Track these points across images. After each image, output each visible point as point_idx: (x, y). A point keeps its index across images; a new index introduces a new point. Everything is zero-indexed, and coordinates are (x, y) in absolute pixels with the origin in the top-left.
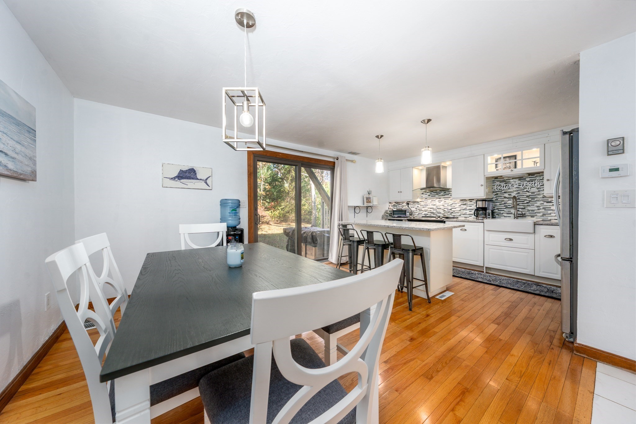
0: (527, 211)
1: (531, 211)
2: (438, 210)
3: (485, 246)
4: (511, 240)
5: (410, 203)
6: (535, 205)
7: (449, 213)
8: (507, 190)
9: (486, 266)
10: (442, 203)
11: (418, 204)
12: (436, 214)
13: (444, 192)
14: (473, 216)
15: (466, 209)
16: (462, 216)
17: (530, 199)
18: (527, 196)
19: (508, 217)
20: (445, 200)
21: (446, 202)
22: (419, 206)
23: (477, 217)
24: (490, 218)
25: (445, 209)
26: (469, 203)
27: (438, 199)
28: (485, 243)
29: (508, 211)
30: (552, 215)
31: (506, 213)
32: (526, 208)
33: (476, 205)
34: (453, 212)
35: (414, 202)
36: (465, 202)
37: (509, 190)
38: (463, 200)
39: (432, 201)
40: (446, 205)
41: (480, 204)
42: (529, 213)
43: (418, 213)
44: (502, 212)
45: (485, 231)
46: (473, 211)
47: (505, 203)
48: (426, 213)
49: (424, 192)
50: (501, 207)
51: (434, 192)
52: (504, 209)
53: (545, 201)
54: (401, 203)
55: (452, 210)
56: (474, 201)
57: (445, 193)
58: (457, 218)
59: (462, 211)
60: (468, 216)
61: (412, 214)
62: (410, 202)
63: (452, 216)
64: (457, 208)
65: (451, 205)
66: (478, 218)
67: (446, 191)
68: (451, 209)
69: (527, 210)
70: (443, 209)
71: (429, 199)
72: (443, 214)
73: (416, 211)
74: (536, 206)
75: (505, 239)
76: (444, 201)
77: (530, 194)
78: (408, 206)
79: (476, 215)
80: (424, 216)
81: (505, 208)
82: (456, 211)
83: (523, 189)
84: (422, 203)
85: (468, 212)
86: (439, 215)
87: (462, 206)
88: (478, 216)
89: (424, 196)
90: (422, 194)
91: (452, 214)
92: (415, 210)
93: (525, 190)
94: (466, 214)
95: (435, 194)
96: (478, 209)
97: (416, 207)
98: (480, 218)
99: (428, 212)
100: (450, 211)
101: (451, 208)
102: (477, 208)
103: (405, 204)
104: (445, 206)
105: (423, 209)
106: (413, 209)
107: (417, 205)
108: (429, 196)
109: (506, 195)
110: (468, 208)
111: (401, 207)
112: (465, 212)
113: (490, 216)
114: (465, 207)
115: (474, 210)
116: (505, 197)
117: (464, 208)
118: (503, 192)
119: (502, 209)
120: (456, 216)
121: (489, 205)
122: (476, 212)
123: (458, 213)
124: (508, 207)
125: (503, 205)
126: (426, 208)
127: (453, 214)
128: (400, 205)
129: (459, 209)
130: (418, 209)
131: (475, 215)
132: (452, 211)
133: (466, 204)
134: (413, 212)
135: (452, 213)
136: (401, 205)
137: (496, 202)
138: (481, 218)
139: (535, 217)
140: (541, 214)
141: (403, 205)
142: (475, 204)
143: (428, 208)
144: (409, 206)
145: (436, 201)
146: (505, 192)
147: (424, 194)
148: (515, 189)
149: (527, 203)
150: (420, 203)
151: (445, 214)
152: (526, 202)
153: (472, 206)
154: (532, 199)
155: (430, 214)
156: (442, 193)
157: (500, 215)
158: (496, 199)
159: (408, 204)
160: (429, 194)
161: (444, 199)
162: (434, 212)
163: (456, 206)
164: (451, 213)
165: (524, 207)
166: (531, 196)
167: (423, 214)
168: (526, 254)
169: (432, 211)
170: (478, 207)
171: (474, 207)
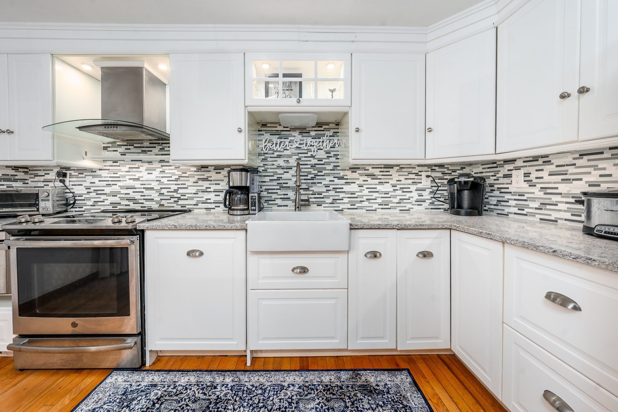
0: (312, 194)
1: (318, 194)
2: (146, 192)
3: (250, 292)
4: (304, 270)
5: (68, 172)
6: (323, 183)
7: (173, 200)
8: (283, 152)
9: (252, 346)
10: (156, 174)
11: (94, 176)
12: (140, 201)
13: (161, 147)
14: (222, 206)
15: (208, 190)
16: (200, 205)
17: (316, 172)
18: (313, 166)
19: (284, 206)
20: (164, 168)
21: (166, 171)
22: (96, 180)
23: (230, 209)
24: (255, 210)
25: (163, 191)
26: (213, 175)
27: (146, 165)
28: (249, 287)
29: (284, 195)
30: (346, 200)
31: (280, 198)
32: (311, 189)
33: (229, 182)
34: (182, 197)
35: (82, 171)
36: (206, 175)
37: (286, 152)
38: (203, 169)
39: (130, 170)
40: (165, 180)
41: (237, 179)
42: (314, 198)
43: (93, 200)
44: (274, 196)
45: (248, 253)
46: (222, 195)
47: (279, 178)
48: (116, 199)
49: (110, 145)
50: (273, 186)
51: (135, 145)
52: (277, 189)
53: (336, 175)
54: (40, 173)
55: (179, 192)
56: (224, 172)
57: (162, 149)
58: (190, 211)
59: (200, 195)
60: (213, 206)
61: (74, 203)
62: (68, 169)
63: (179, 208)
64: (189, 188)
65: (176, 180)
66: (231, 212)
67: (164, 145)
68: (176, 191)
69: (311, 192)
70: (157, 191)
71: (122, 162)
72: (157, 202)
73: (88, 196)
74: (324, 185)
75: (293, 270)
76: (161, 170)
77: (316, 161)
78: (63, 182)
79: (227, 203)
80: (110, 208)
81: (278, 187)
82: (187, 195)
83: (306, 151)
84: (104, 174)
85: (212, 197)
86: (148, 204)
87: (200, 183)
88: (233, 208)
89: (107, 154)
90: (105, 148)
91: (179, 203)
92: (85, 192)
93: (309, 154)
94: (208, 201)
95: (139, 150)
96: (231, 191)
97: (87, 184)
98: (235, 213)
99: (122, 199)
100: (175, 195)
101: (176, 187)
102: (231, 187)
103: (52, 175)
104: (163, 183)
105: (108, 190)
106: (78, 190)
107: (89, 179)
108: (123, 154)
109: (281, 162)
110: (213, 188)
111: (42, 184)
112: (206, 196)
113: (255, 206)
114: (206, 184)
115: (225, 191)
116: (279, 167)
117: (204, 188)
118: (276, 154)
119: (274, 189)
120: (187, 207)
121: (252, 180)
122: (228, 197)
123: (192, 198)
124: (284, 185)
125: (275, 183)
126: (115, 188)
127: (181, 202)
128: (37, 179)
129: (193, 190)
130: (92, 189)
131: (225, 206)
132: (179, 196)
133: (210, 179)
134: (77, 198)
135: (179, 198)
136: (42, 179)
137: (264, 176)
138: (239, 213)
139: (323, 205)
140: (330, 200)
141: (47, 177)
142: (226, 180)
143: (122, 187)
144: (67, 180)
145: (141, 169)
146: (279, 156)
147: (109, 149)
148: (294, 151)
149: (312, 179)
150: (99, 173)
151: (163, 202)
152: (310, 176)
153: (222, 183)
154: (318, 172)
155: (127, 202)
156: (156, 150)
157: (270, 202)
158: (263, 168)
159: (62, 175)
160: (122, 150)
161: (159, 165)
162: (137, 196)
163: (188, 183)
164: (176, 199)
165: (307, 187)
166: (317, 166)
167: (107, 203)
168: (333, 302)
169: (132, 195)
170: (231, 185)
171: (224, 186)
